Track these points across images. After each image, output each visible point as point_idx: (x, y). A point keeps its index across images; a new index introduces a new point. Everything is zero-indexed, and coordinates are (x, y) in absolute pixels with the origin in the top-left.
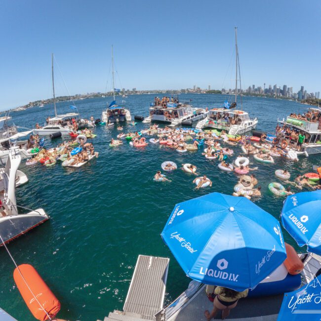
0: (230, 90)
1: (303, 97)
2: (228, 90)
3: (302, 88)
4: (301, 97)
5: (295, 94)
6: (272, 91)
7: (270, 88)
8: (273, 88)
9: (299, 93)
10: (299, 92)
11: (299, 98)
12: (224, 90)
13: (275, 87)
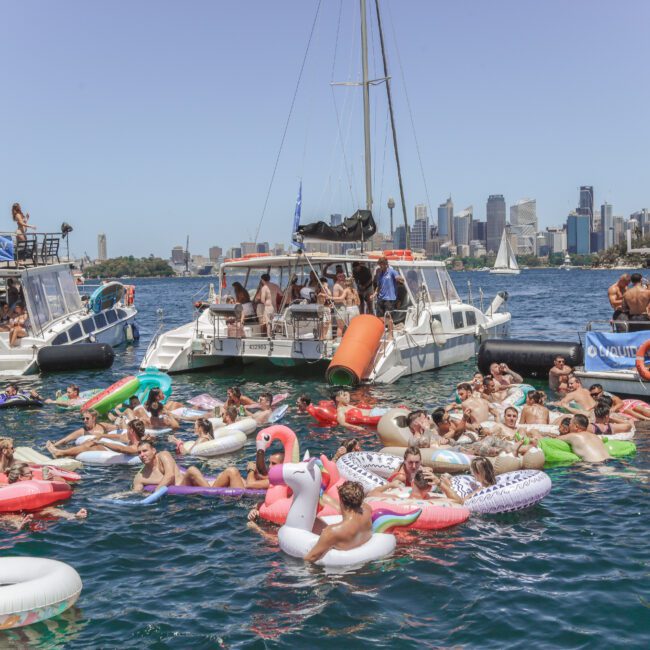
0: (215, 252)
1: (596, 240)
2: (206, 255)
3: (587, 195)
4: (584, 244)
5: (550, 233)
6: (434, 233)
7: (422, 223)
8: (433, 221)
9: (571, 226)
10: (572, 220)
11: (572, 249)
12: (181, 256)
13: (444, 210)
